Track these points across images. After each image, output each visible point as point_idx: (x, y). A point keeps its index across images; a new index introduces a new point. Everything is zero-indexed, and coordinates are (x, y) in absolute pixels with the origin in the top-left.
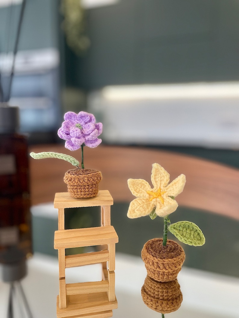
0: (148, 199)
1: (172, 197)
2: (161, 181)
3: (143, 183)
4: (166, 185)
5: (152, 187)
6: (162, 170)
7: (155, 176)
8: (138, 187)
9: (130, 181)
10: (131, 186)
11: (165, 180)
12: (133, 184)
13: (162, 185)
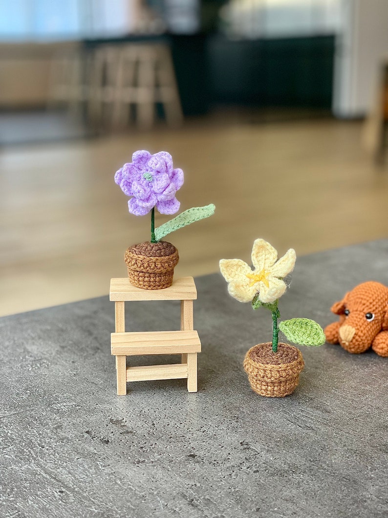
0: (249, 283)
1: (280, 278)
2: (265, 260)
3: (240, 263)
4: (271, 265)
5: (253, 268)
6: (268, 245)
7: (257, 253)
8: (233, 270)
9: (222, 262)
10: (225, 269)
11: (271, 258)
12: (227, 266)
13: (267, 265)
